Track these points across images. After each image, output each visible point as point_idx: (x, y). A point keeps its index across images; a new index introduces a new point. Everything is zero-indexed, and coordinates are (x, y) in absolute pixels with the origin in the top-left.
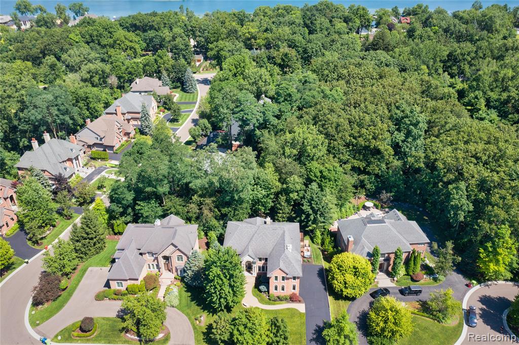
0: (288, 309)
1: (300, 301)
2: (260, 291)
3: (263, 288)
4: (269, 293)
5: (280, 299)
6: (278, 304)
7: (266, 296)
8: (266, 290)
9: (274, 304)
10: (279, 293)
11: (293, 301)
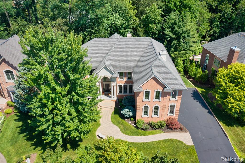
0: (167, 141)
1: (181, 129)
2: (123, 117)
3: (126, 112)
4: (135, 120)
5: (153, 127)
6: (150, 134)
7: (132, 123)
8: (132, 115)
9: (145, 135)
10: (151, 118)
11: (171, 129)
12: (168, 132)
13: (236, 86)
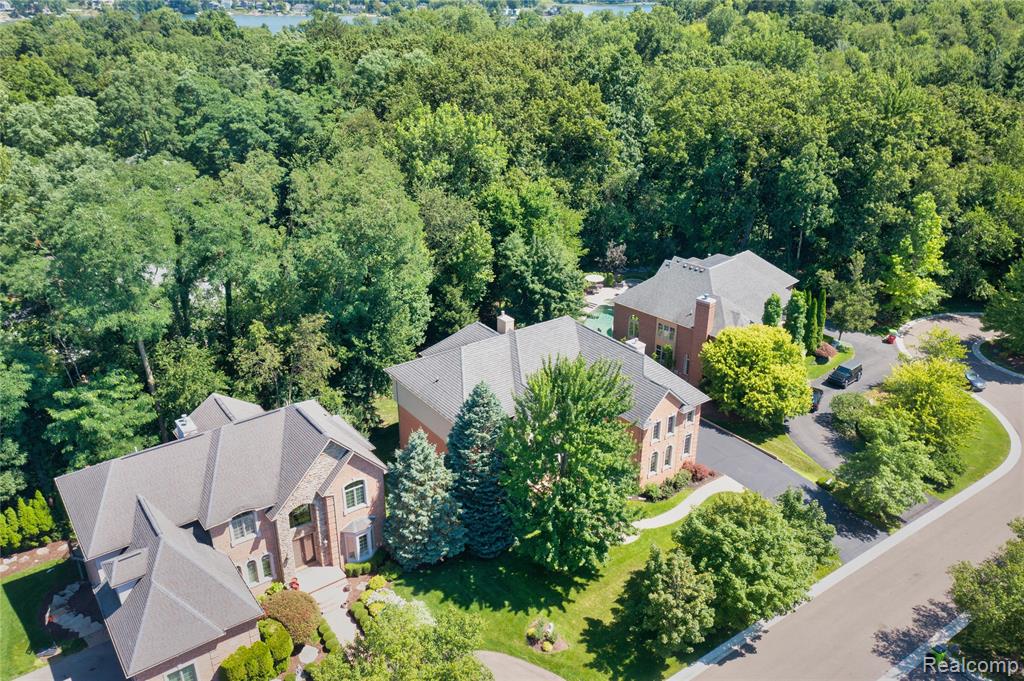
1: (712, 474)
5: (674, 487)
9: (672, 506)
10: (663, 473)
11: (702, 479)
12: (698, 486)
13: (751, 369)
